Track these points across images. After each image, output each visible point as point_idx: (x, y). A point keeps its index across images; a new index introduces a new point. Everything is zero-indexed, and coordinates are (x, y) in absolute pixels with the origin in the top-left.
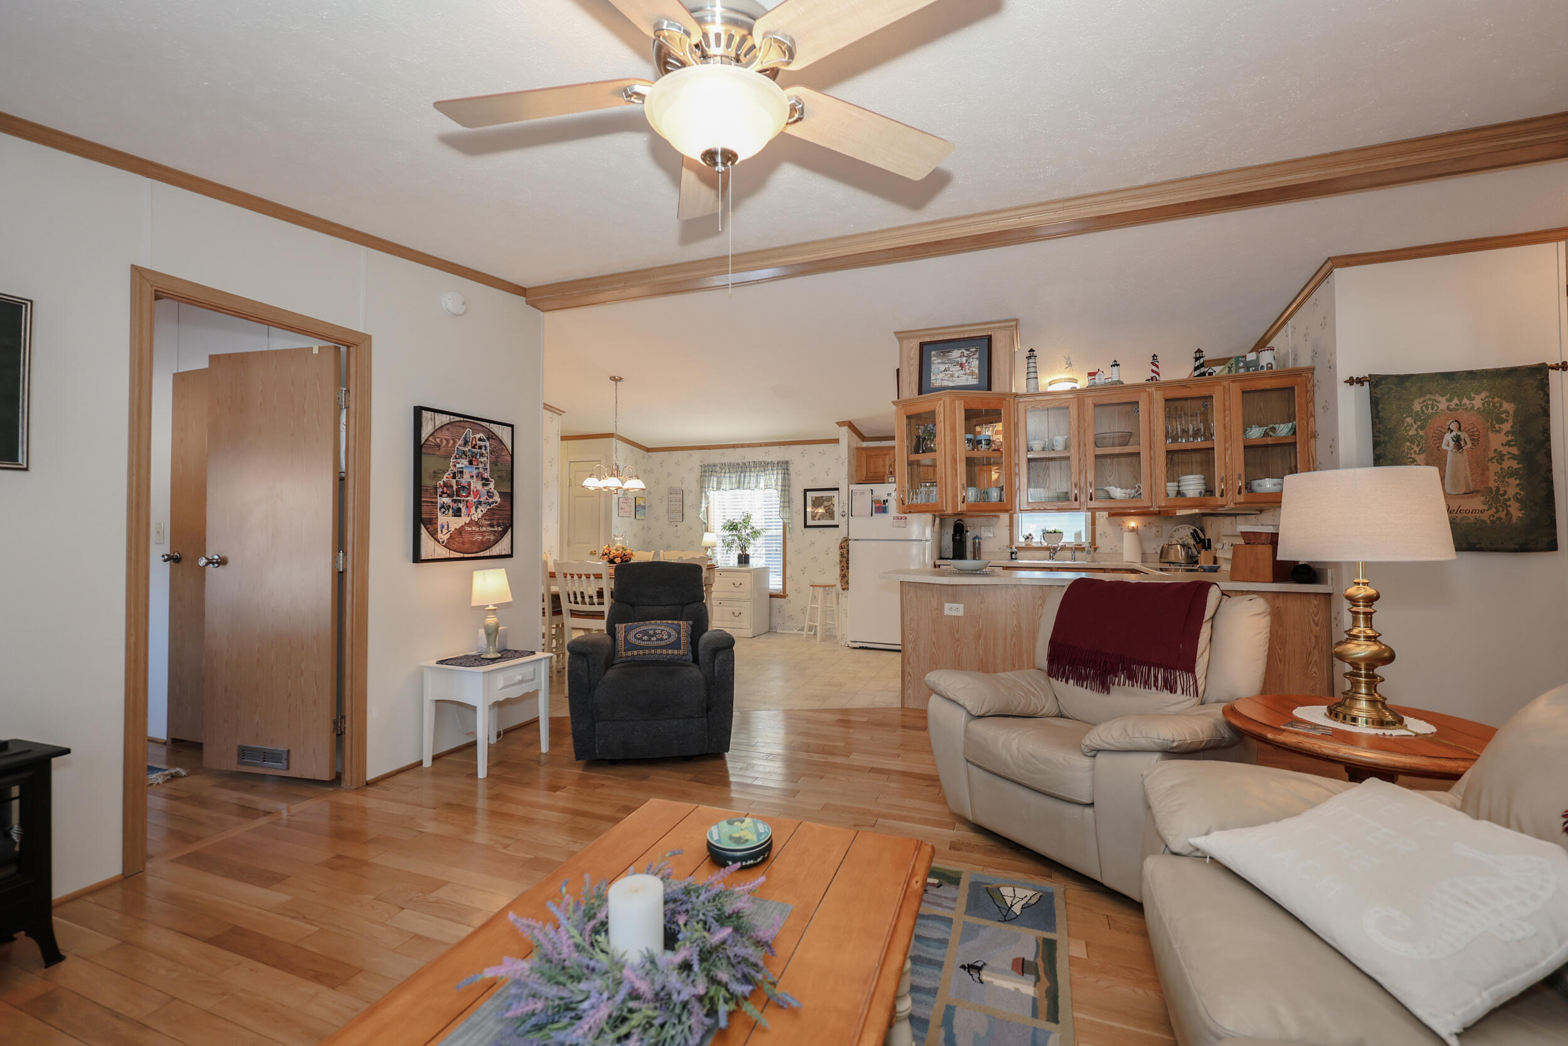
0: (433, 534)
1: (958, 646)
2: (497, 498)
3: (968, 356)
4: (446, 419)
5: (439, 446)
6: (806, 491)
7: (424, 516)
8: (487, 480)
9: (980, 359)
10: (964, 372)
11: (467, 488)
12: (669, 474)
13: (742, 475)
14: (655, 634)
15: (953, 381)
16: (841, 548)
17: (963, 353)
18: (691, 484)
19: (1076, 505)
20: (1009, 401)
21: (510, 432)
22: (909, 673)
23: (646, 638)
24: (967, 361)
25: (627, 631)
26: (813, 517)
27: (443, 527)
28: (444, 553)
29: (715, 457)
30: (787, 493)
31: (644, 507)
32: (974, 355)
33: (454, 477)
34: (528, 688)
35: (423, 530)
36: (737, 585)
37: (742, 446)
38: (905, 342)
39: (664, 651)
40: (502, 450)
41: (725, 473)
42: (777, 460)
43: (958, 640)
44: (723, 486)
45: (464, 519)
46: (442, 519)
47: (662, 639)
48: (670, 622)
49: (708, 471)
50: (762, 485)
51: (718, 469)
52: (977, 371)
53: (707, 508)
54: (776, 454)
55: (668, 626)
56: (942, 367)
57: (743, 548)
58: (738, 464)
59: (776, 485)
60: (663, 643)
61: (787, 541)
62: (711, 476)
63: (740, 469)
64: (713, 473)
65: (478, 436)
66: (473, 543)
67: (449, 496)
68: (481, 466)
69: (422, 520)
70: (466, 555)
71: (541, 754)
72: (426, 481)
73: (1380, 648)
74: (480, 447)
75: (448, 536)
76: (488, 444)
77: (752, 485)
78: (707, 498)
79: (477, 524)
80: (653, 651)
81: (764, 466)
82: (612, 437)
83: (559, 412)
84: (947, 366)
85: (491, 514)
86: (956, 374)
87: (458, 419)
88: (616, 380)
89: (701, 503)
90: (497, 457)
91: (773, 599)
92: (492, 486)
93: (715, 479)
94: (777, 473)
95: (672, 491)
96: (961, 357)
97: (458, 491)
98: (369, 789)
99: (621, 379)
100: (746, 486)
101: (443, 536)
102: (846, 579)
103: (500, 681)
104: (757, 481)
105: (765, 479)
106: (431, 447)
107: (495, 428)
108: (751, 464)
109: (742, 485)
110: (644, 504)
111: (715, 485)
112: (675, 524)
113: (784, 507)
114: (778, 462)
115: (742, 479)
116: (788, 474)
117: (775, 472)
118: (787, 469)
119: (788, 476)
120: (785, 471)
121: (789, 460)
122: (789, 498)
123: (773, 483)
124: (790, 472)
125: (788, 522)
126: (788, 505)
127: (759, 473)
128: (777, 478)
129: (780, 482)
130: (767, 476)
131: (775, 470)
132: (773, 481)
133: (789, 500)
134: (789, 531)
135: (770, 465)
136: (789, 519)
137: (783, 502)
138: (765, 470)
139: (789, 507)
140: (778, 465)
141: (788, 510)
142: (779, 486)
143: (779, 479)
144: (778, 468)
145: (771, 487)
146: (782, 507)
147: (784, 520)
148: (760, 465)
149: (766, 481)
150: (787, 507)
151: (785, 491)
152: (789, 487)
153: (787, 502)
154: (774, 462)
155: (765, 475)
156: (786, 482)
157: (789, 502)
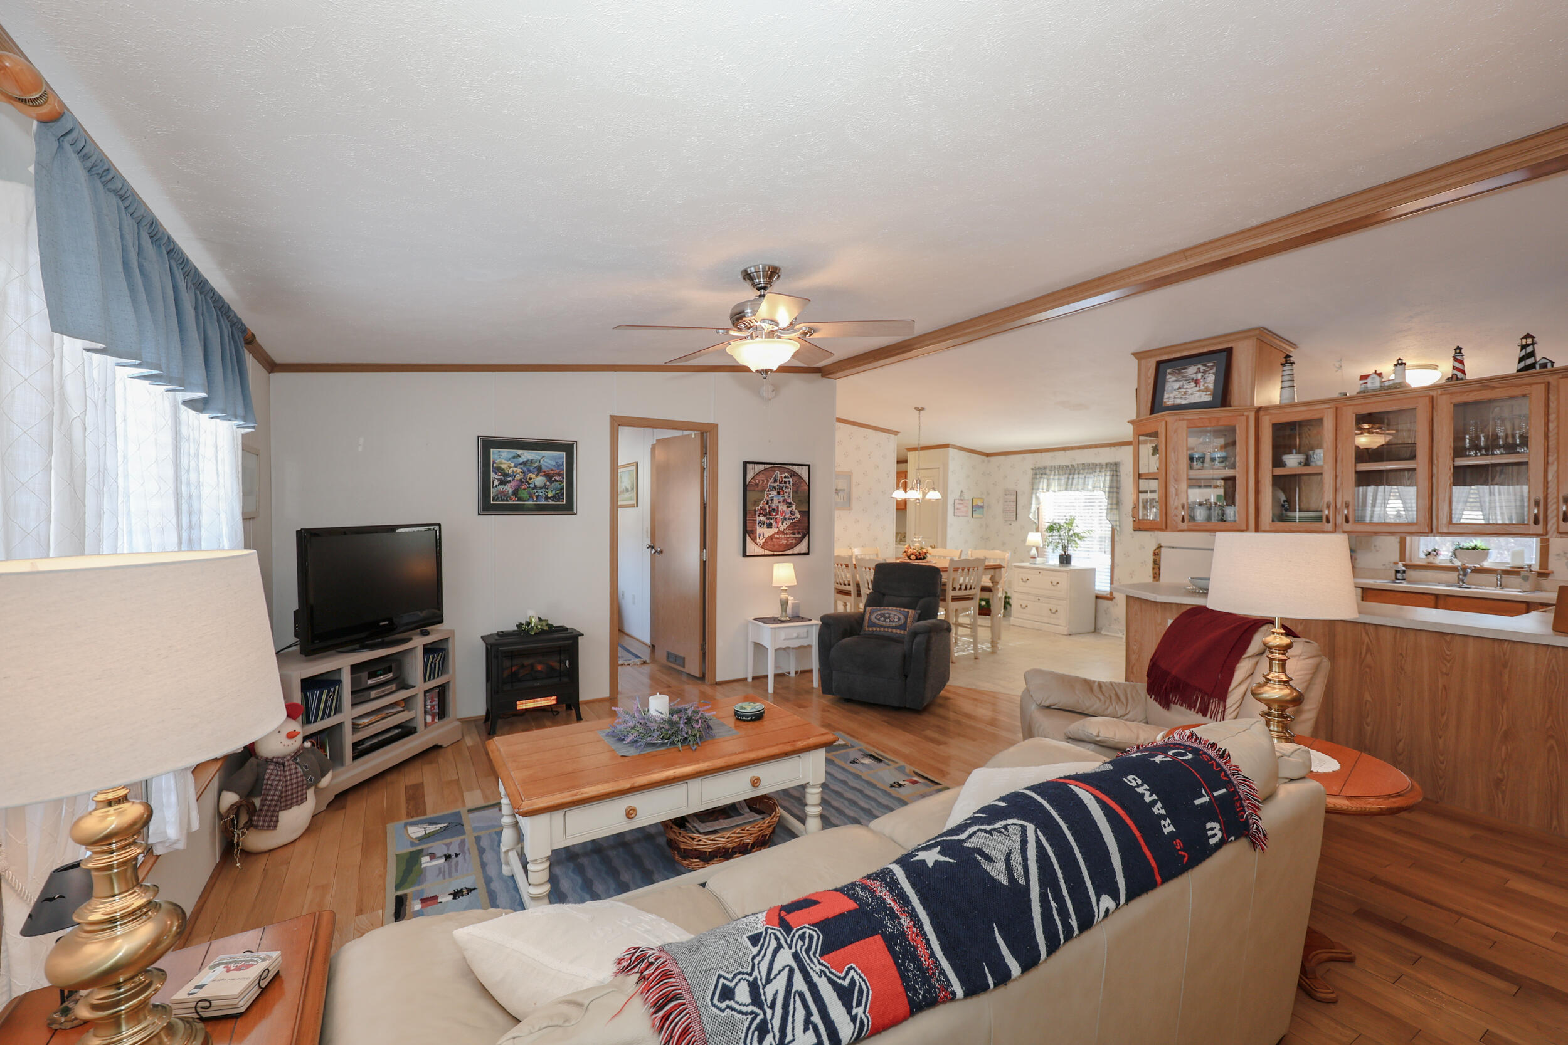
0: (754, 540)
2: (798, 515)
3: (1205, 372)
4: (762, 467)
5: (757, 485)
7: (748, 529)
8: (790, 503)
9: (1216, 374)
10: (1197, 389)
11: (776, 510)
12: (1005, 477)
13: (1071, 477)
14: (889, 617)
15: (1186, 399)
16: (1155, 554)
17: (1199, 369)
18: (1023, 486)
19: (1330, 527)
20: (1247, 417)
21: (807, 470)
23: (882, 619)
24: (1202, 376)
25: (871, 613)
27: (760, 535)
28: (761, 551)
29: (1047, 460)
30: (1115, 495)
31: (982, 507)
32: (1211, 370)
33: (767, 504)
34: (805, 643)
35: (748, 537)
36: (1054, 583)
37: (1072, 448)
38: (1143, 362)
39: (894, 631)
40: (801, 483)
41: (1054, 475)
42: (1107, 462)
44: (1052, 488)
45: (773, 530)
46: (759, 530)
47: (893, 622)
48: (902, 609)
49: (1039, 473)
50: (1089, 487)
51: (1048, 471)
52: (1211, 386)
53: (1037, 507)
54: (1106, 456)
55: (900, 612)
56: (1176, 385)
57: (1065, 548)
58: (1067, 467)
59: (1104, 486)
60: (893, 624)
61: (1116, 543)
62: (1041, 478)
63: (1069, 471)
64: (1043, 476)
65: (784, 475)
66: (780, 545)
67: (764, 515)
68: (786, 495)
69: (748, 531)
70: (775, 553)
71: (813, 688)
72: (750, 507)
73: (1292, 693)
74: (785, 483)
75: (764, 540)
76: (790, 480)
77: (1080, 487)
78: (1037, 498)
79: (783, 533)
80: (886, 629)
81: (1093, 468)
82: (948, 447)
83: (895, 433)
84: (1181, 383)
85: (793, 526)
86: (1190, 391)
87: (770, 466)
88: (920, 410)
89: (1031, 504)
90: (798, 488)
91: (1100, 601)
92: (794, 507)
93: (1045, 481)
94: (1106, 475)
95: (1007, 493)
96: (1197, 373)
97: (770, 512)
98: (717, 687)
99: (923, 409)
100: (1073, 489)
101: (760, 541)
103: (782, 635)
104: (1084, 484)
105: (1093, 481)
106: (753, 486)
107: (795, 468)
108: (1080, 467)
109: (1069, 487)
110: (982, 504)
111: (1045, 487)
112: (1010, 522)
113: (1111, 509)
114: (1107, 464)
115: (1070, 480)
116: (1117, 476)
117: (1103, 474)
118: (1116, 471)
119: (1117, 478)
120: (1113, 473)
121: (1118, 461)
122: (1117, 500)
123: (1101, 485)
124: (1118, 474)
125: (1116, 524)
126: (1116, 507)
127: (1087, 475)
128: (1105, 480)
129: (1108, 484)
130: (1095, 477)
131: (1103, 472)
132: (1101, 483)
133: (1117, 502)
134: (1118, 534)
135: (1098, 466)
136: (1117, 521)
137: (1110, 504)
138: (1093, 472)
139: (1117, 509)
140: (1107, 466)
141: (1116, 512)
142: (1107, 488)
143: (1107, 481)
144: (1107, 469)
145: (1099, 488)
146: (1109, 509)
147: (1112, 522)
148: (1088, 467)
149: (1094, 483)
150: (1115, 509)
151: (1113, 492)
152: (1118, 489)
153: (1115, 504)
154: (1102, 464)
155: (1093, 477)
156: (1115, 484)
157: (1117, 504)
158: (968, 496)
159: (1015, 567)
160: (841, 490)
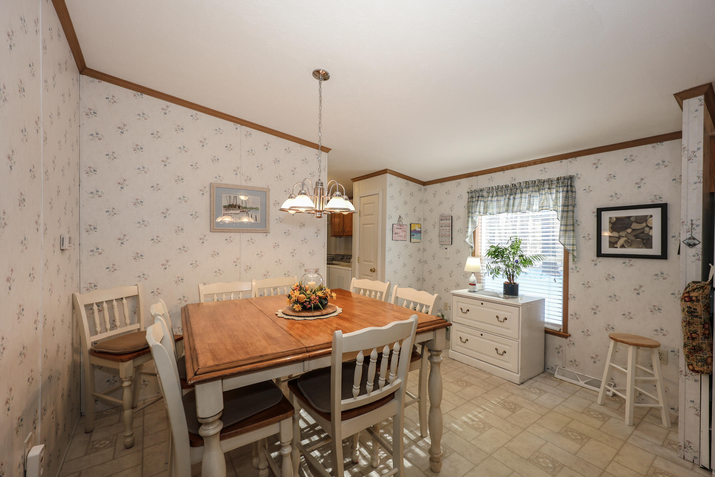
6: (600, 211)
12: (441, 203)
13: (512, 197)
18: (459, 210)
26: (612, 244)
29: (482, 182)
30: (570, 214)
31: (420, 232)
36: (501, 319)
41: (492, 197)
42: (556, 177)
44: (490, 211)
49: (475, 196)
50: (536, 207)
51: (485, 194)
53: (474, 233)
54: (556, 170)
57: (511, 277)
58: (507, 187)
59: (556, 205)
61: (570, 271)
62: (478, 201)
63: (509, 191)
64: (481, 198)
77: (524, 207)
78: (474, 222)
81: (539, 185)
82: (386, 173)
83: (326, 150)
89: (468, 228)
91: (550, 336)
93: (482, 204)
94: (557, 191)
95: (443, 218)
100: (515, 208)
102: (702, 355)
104: (529, 203)
105: (541, 200)
108: (523, 185)
109: (511, 208)
110: (420, 230)
111: (482, 210)
112: (446, 246)
113: (566, 231)
114: (558, 179)
115: (511, 202)
116: (572, 191)
117: (554, 191)
118: (571, 186)
119: (572, 194)
120: (567, 189)
121: (573, 175)
122: (573, 220)
123: (551, 203)
124: (575, 189)
125: (572, 249)
126: (572, 229)
127: (532, 193)
128: (556, 197)
129: (561, 202)
130: (543, 195)
131: (553, 188)
132: (552, 201)
133: (573, 222)
134: (574, 260)
135: (547, 183)
136: (573, 245)
137: (564, 225)
138: (540, 190)
139: (573, 230)
140: (558, 182)
141: (571, 234)
142: (559, 206)
143: (559, 199)
144: (558, 185)
145: (548, 208)
146: (563, 231)
147: (566, 246)
148: (534, 185)
149: (542, 202)
150: (570, 231)
151: (567, 211)
152: (574, 207)
153: (570, 225)
154: (552, 180)
155: (541, 195)
156: (570, 201)
157: (573, 225)
158: (406, 221)
159: (454, 295)
160: (252, 208)
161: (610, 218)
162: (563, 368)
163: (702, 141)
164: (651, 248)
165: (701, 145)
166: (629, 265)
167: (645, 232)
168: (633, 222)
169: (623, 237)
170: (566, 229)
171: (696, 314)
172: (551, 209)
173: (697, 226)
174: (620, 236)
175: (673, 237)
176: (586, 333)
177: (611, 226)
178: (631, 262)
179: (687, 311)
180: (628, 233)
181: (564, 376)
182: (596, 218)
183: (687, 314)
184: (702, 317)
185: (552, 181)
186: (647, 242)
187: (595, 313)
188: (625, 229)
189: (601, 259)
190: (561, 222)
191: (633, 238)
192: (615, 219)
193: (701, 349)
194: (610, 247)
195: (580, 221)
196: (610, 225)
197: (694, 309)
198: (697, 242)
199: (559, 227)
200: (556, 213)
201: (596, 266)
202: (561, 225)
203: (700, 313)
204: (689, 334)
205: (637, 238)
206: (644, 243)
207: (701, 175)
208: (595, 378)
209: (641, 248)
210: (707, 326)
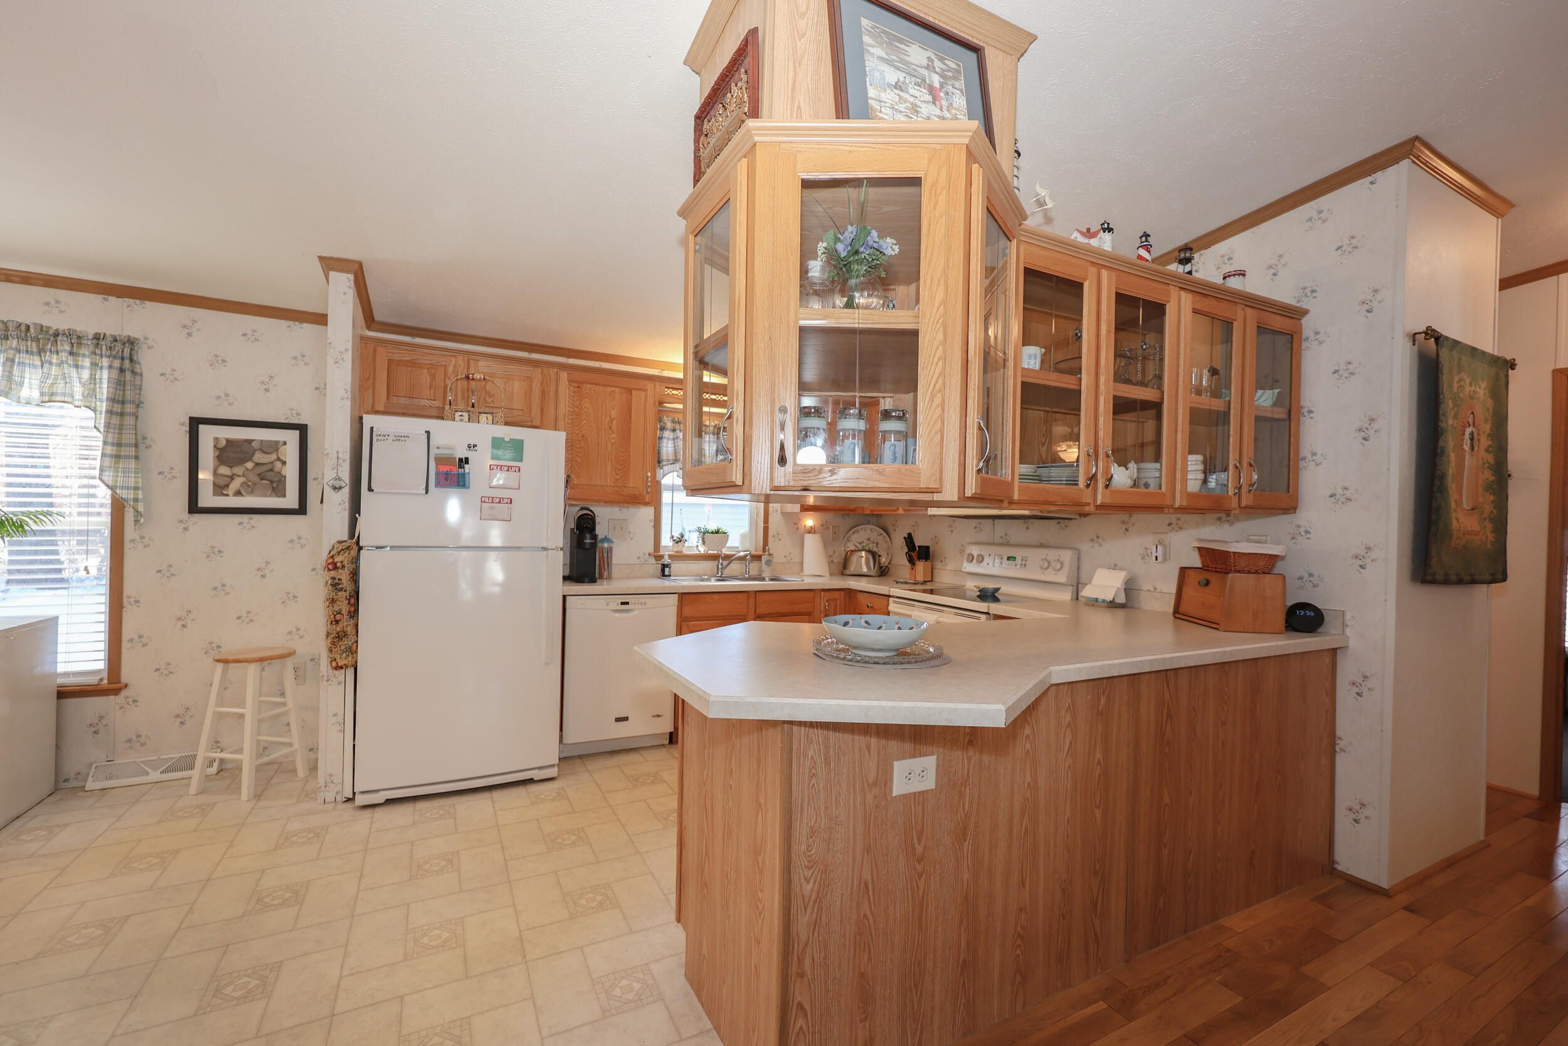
1: (920, 876)
6: (195, 424)
9: (965, 96)
16: (329, 565)
22: (800, 1006)
26: (220, 489)
30: (129, 421)
32: (956, 80)
42: (91, 331)
43: (920, 860)
50: (30, 392)
54: (91, 315)
56: (890, 74)
59: (89, 396)
84: (900, 75)
86: (924, 109)
91: (71, 702)
94: (94, 365)
102: (346, 642)
113: (117, 457)
114: (97, 337)
116: (133, 372)
117: (87, 362)
118: (131, 360)
119: (135, 379)
120: (122, 364)
121: (136, 337)
122: (136, 434)
123: (78, 391)
124: (141, 369)
125: (132, 497)
126: (133, 454)
127: (17, 356)
128: (93, 378)
129: (104, 389)
130: (54, 367)
131: (84, 355)
132: (78, 385)
133: (136, 439)
134: (136, 521)
135: (65, 339)
136: (136, 488)
137: (113, 444)
138: (45, 352)
139: (137, 458)
140: (98, 344)
141: (132, 464)
142: (101, 401)
143: (101, 383)
144: (98, 351)
145: (69, 399)
146: (111, 456)
147: (118, 491)
148: (23, 335)
149: (50, 381)
150: (129, 457)
151: (122, 414)
152: (138, 406)
153: (129, 445)
154: (79, 334)
155: (46, 366)
156: (128, 392)
157: (136, 446)
161: (216, 439)
162: (109, 763)
163: (351, 340)
164: (284, 496)
165: (350, 346)
166: (248, 526)
167: (275, 470)
168: (255, 450)
169: (238, 476)
170: (118, 453)
171: (341, 586)
172: (77, 403)
173: (344, 461)
174: (234, 475)
175: (315, 479)
176: (165, 670)
177: (217, 454)
178: (252, 522)
179: (331, 585)
180: (247, 469)
181: (110, 778)
182: (188, 435)
183: (330, 588)
184: (348, 589)
185: (79, 337)
186: (278, 488)
187: (184, 626)
188: (242, 461)
189: (196, 517)
190: (105, 437)
191: (256, 479)
192: (224, 442)
193: (346, 635)
194: (215, 494)
195: (152, 439)
196: (214, 453)
197: (339, 579)
198: (343, 485)
199: (101, 448)
200: (92, 414)
201: (187, 532)
202: (105, 443)
203: (345, 584)
204: (332, 616)
205: (262, 479)
206: (273, 488)
207: (348, 387)
208: (183, 755)
209: (269, 496)
210: (352, 601)
